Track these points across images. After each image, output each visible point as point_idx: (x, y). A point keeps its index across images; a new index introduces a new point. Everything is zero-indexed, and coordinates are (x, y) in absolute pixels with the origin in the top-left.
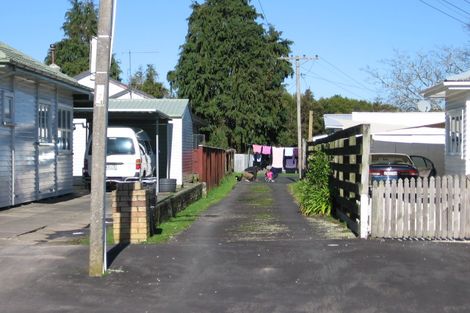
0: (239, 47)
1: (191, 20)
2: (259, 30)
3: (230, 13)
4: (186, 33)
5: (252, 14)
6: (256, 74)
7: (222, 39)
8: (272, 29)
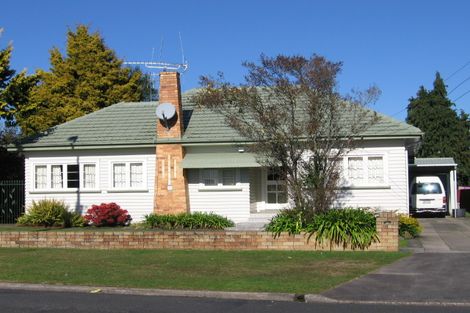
0: (444, 125)
1: (410, 108)
2: (454, 114)
3: (435, 104)
4: (406, 116)
5: (448, 103)
6: (455, 142)
7: (431, 120)
8: (463, 113)
